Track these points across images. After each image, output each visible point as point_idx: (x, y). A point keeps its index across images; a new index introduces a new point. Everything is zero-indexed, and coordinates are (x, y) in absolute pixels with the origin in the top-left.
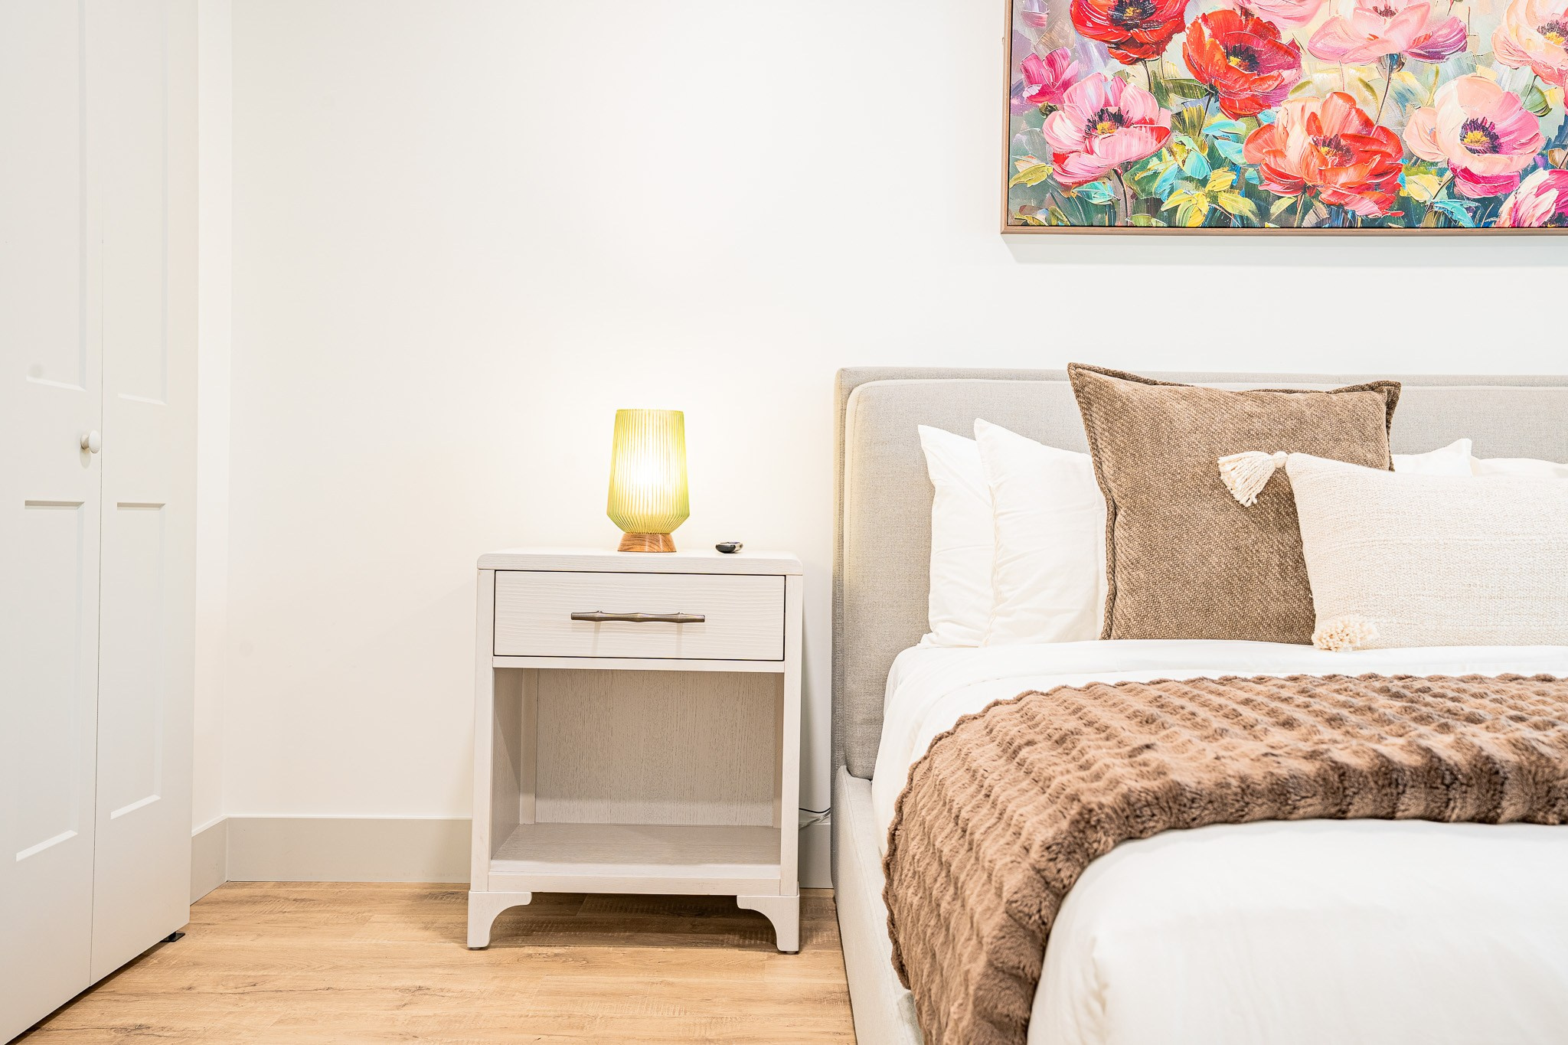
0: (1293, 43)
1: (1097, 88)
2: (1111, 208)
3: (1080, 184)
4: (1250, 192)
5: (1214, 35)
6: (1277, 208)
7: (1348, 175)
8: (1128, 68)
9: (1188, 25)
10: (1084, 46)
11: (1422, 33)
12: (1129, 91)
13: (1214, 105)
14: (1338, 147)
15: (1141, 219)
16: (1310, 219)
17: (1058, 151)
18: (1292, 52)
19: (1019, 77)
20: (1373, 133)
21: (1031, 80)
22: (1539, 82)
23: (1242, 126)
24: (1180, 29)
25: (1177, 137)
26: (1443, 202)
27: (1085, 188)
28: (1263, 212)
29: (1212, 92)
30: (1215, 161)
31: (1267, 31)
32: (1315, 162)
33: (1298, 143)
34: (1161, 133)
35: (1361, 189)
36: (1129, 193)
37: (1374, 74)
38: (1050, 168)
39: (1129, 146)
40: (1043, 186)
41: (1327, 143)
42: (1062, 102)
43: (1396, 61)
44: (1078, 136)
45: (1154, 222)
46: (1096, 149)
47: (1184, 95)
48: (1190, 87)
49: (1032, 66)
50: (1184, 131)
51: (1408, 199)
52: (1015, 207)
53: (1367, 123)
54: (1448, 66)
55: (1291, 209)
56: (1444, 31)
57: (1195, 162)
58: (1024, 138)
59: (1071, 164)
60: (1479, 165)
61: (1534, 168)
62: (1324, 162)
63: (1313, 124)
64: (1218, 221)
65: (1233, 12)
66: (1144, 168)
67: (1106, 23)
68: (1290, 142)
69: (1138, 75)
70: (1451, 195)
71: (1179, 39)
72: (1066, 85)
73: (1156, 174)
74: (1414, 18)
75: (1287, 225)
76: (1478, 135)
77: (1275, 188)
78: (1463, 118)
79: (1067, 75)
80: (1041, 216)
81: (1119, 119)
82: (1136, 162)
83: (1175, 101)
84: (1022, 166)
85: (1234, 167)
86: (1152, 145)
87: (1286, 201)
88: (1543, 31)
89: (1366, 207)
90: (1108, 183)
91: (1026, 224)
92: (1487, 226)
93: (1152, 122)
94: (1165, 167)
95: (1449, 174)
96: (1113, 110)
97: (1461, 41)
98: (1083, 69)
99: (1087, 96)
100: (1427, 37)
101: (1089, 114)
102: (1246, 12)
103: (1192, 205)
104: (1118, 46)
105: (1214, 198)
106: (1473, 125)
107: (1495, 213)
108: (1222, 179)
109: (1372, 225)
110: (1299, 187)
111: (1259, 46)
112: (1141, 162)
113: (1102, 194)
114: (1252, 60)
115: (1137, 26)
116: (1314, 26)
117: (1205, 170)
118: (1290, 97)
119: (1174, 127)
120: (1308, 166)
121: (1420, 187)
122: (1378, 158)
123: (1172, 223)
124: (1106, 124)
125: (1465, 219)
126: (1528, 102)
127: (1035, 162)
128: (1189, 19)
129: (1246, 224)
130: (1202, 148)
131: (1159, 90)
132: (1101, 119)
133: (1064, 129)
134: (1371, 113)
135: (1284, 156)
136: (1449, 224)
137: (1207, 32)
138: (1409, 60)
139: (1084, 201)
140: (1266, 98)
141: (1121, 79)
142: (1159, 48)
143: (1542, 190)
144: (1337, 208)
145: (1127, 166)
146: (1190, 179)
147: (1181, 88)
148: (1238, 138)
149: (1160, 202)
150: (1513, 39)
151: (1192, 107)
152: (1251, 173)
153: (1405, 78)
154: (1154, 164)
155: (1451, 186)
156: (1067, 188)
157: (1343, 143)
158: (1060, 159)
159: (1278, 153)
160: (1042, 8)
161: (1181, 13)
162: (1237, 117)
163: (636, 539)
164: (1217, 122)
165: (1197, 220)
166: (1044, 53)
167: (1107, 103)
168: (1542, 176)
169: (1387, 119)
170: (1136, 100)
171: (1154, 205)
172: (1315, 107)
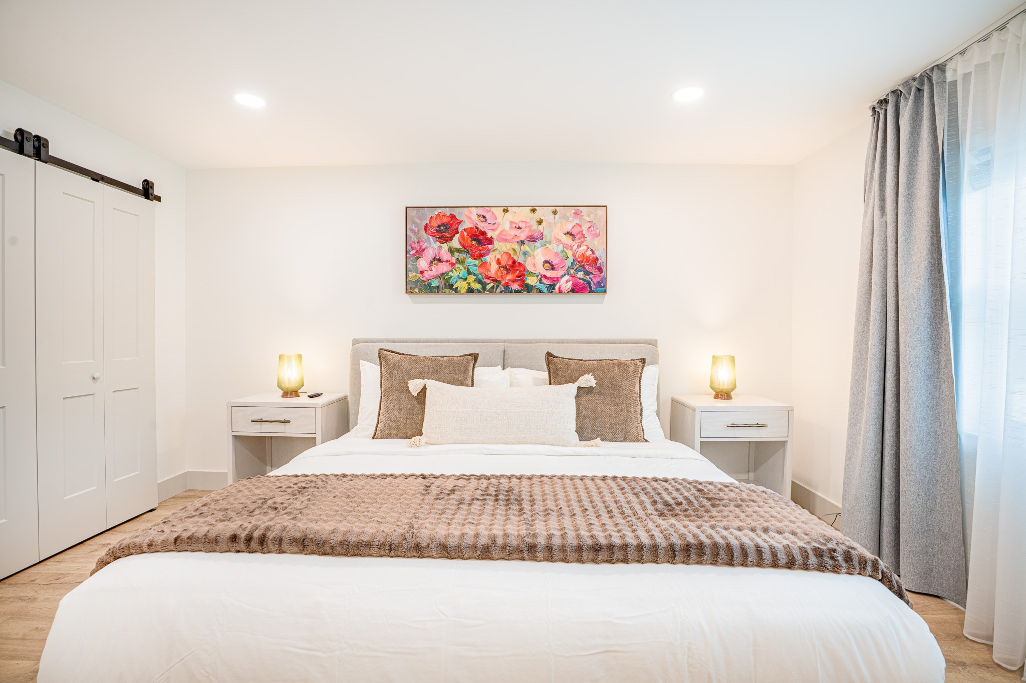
0: (491, 237)
1: (433, 251)
2: (438, 287)
3: (428, 280)
4: (480, 282)
5: (468, 235)
6: (489, 287)
7: (509, 277)
8: (442, 245)
9: (460, 232)
10: (428, 238)
11: (530, 234)
12: (443, 252)
13: (468, 256)
14: (506, 268)
15: (447, 291)
16: (499, 290)
17: (422, 270)
18: (490, 241)
19: (409, 248)
20: (517, 264)
21: (413, 249)
22: (565, 249)
23: (477, 262)
24: (457, 233)
25: (457, 265)
26: (538, 285)
27: (429, 281)
28: (484, 288)
29: (468, 252)
30: (469, 273)
31: (484, 233)
32: (499, 273)
33: (494, 267)
34: (453, 265)
35: (514, 281)
36: (443, 283)
37: (516, 246)
38: (419, 275)
39: (443, 268)
40: (417, 281)
41: (503, 267)
42: (422, 256)
43: (523, 243)
44: (427, 266)
45: (451, 291)
46: (433, 269)
47: (459, 253)
48: (461, 251)
49: (413, 245)
50: (459, 263)
51: (528, 284)
52: (409, 287)
53: (514, 262)
54: (538, 244)
55: (493, 287)
56: (536, 234)
57: (463, 273)
58: (411, 266)
59: (426, 274)
60: (549, 274)
61: (565, 275)
62: (502, 273)
63: (498, 262)
64: (470, 291)
65: (473, 228)
66: (447, 275)
67: (435, 232)
68: (492, 267)
69: (445, 247)
70: (541, 283)
71: (457, 236)
72: (423, 250)
73: (451, 277)
74: (527, 230)
75: (491, 291)
76: (548, 265)
77: (487, 281)
78: (543, 259)
79: (423, 247)
80: (417, 290)
81: (440, 260)
82: (445, 273)
83: (456, 254)
84: (411, 275)
85: (475, 275)
86: (450, 268)
87: (491, 285)
88: (565, 234)
89: (515, 286)
90: (437, 280)
91: (412, 293)
92: (552, 292)
93: (449, 261)
94: (454, 274)
95: (540, 277)
96: (438, 257)
97: (542, 237)
98: (428, 245)
99: (430, 254)
100: (531, 236)
101: (431, 259)
102: (477, 228)
103: (462, 286)
104: (439, 238)
105: (469, 284)
106: (546, 262)
107: (554, 289)
108: (471, 278)
109: (517, 292)
110: (494, 280)
111: (481, 238)
112: (447, 273)
113: (435, 283)
114: (479, 242)
115: (444, 232)
116: (497, 232)
117: (466, 275)
118: (491, 253)
119: (456, 263)
120: (497, 274)
121: (531, 281)
122: (518, 272)
123: (456, 291)
124: (436, 262)
125: (545, 290)
126: (561, 255)
127: (415, 274)
128: (460, 230)
129: (479, 292)
130: (465, 269)
131: (451, 251)
132: (434, 260)
133: (423, 264)
134: (515, 258)
135: (490, 271)
136: (541, 292)
137: (465, 234)
138: (526, 242)
139: (429, 285)
140: (484, 254)
141: (440, 248)
142: (451, 238)
143: (567, 281)
144: (506, 285)
145: (442, 275)
146: (462, 278)
147: (458, 251)
148: (476, 266)
149: (453, 286)
150: (557, 237)
151: (461, 256)
152: (480, 276)
153: (526, 248)
154: (451, 274)
155: (540, 280)
156: (424, 281)
157: (508, 267)
158: (422, 272)
159: (488, 270)
160: (415, 227)
161: (457, 228)
162: (475, 259)
163: (287, 393)
164: (470, 261)
165: (465, 291)
166: (416, 241)
167: (436, 256)
168: (567, 277)
169: (520, 259)
170: (445, 254)
171: (451, 287)
172: (499, 256)
